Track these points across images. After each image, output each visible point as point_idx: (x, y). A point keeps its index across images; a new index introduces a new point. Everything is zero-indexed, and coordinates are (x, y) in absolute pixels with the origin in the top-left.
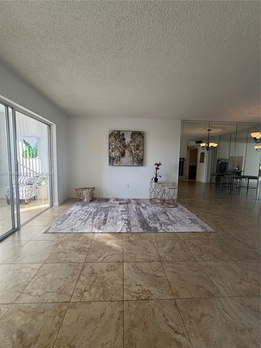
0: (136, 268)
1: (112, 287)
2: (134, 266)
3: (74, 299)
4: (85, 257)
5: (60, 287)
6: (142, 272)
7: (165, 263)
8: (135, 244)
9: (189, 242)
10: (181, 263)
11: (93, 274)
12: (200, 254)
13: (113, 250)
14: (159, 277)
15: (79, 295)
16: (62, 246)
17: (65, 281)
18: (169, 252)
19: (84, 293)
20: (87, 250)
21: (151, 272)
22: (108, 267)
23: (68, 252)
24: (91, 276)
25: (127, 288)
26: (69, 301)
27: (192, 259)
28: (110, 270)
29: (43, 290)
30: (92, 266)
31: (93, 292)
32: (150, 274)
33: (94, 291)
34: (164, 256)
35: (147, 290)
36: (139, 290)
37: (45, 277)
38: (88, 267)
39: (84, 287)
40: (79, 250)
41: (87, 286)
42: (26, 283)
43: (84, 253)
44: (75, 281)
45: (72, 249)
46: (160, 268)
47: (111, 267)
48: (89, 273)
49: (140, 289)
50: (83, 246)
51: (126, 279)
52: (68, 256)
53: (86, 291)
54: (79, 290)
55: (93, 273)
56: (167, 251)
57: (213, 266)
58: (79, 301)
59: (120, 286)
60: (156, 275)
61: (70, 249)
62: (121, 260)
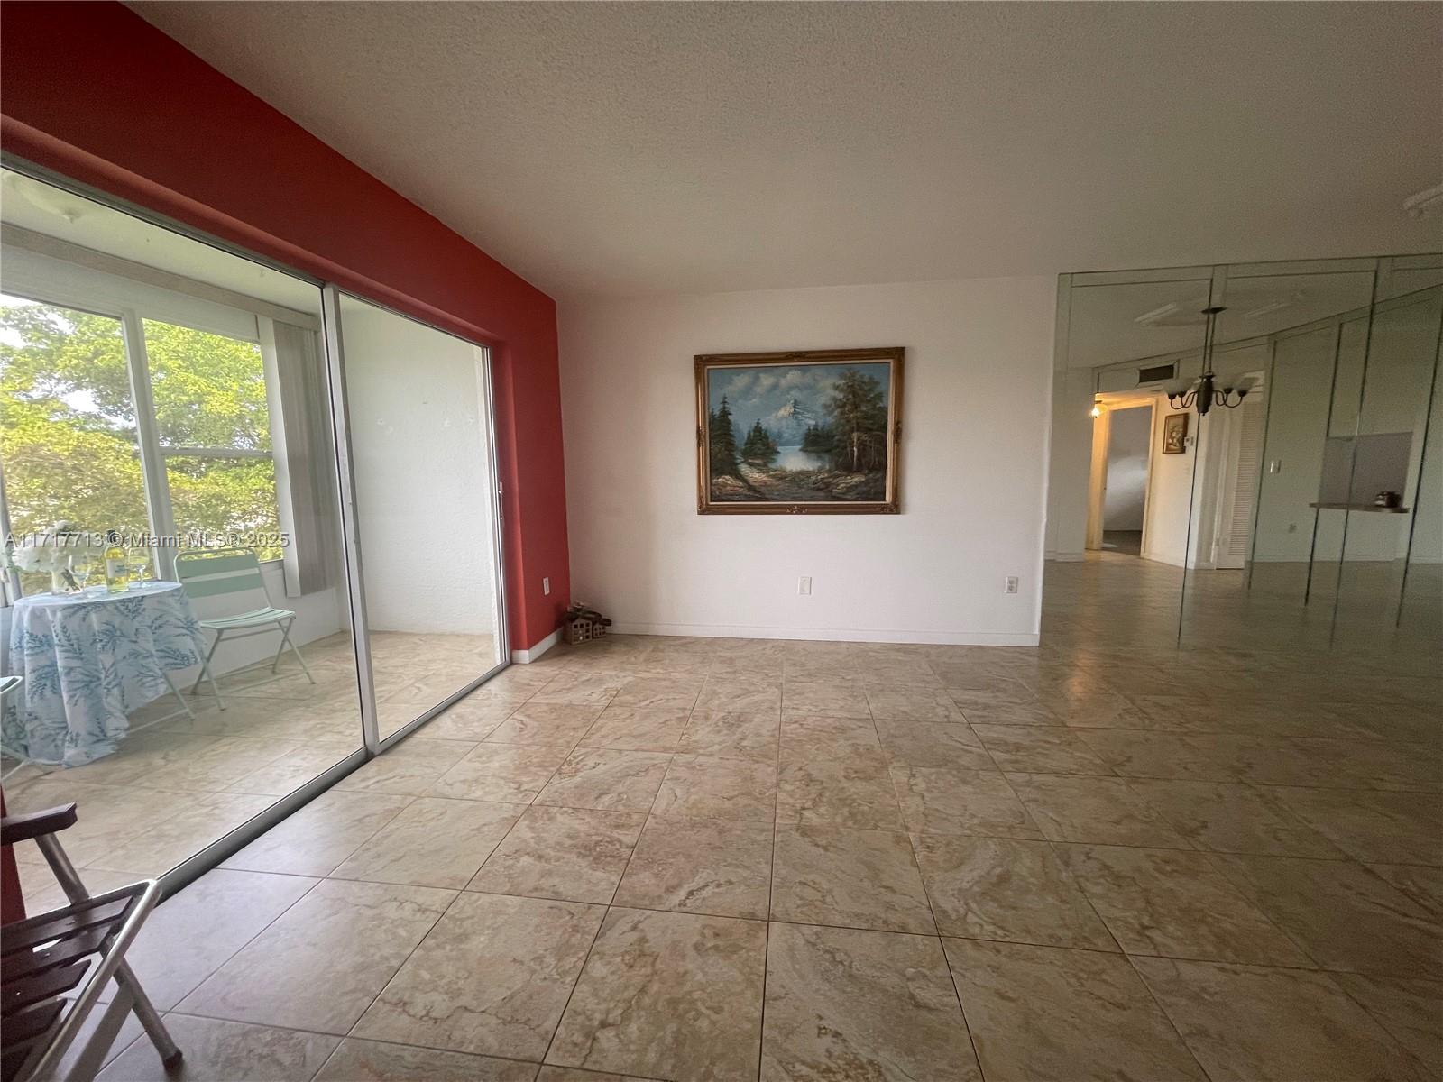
0: (827, 952)
1: (714, 1023)
2: (814, 945)
3: (561, 1053)
4: (613, 883)
5: (512, 997)
6: (850, 976)
7: (958, 947)
8: (824, 842)
9: (1089, 858)
10: (1039, 953)
11: (639, 956)
12: (1146, 920)
13: (729, 865)
14: (930, 1009)
15: (578, 1038)
16: (532, 828)
17: (533, 972)
18: (983, 894)
19: (598, 1034)
20: (626, 852)
21: (890, 981)
22: (703, 935)
23: (552, 854)
24: (631, 967)
25: (780, 1039)
26: (540, 1061)
27: (1100, 943)
28: (710, 948)
29: (452, 999)
30: (640, 922)
31: (634, 1037)
32: (884, 991)
33: (638, 1028)
34: (957, 911)
35: (865, 1061)
36: (830, 1055)
37: (462, 946)
38: (624, 925)
39: (603, 1007)
40: (594, 852)
41: (612, 1005)
42: (395, 963)
43: (609, 863)
44: (568, 979)
45: (568, 842)
46: (933, 968)
47: (717, 935)
48: (626, 952)
49: (838, 1049)
50: (609, 833)
51: (775, 999)
52: (550, 873)
53: (609, 1025)
54: (580, 1019)
55: (641, 953)
56: (976, 889)
57: (1212, 990)
58: (578, 1064)
59: (748, 1026)
60: (912, 997)
61: (558, 843)
62: (761, 911)
